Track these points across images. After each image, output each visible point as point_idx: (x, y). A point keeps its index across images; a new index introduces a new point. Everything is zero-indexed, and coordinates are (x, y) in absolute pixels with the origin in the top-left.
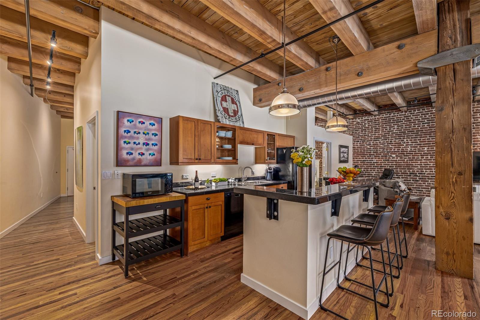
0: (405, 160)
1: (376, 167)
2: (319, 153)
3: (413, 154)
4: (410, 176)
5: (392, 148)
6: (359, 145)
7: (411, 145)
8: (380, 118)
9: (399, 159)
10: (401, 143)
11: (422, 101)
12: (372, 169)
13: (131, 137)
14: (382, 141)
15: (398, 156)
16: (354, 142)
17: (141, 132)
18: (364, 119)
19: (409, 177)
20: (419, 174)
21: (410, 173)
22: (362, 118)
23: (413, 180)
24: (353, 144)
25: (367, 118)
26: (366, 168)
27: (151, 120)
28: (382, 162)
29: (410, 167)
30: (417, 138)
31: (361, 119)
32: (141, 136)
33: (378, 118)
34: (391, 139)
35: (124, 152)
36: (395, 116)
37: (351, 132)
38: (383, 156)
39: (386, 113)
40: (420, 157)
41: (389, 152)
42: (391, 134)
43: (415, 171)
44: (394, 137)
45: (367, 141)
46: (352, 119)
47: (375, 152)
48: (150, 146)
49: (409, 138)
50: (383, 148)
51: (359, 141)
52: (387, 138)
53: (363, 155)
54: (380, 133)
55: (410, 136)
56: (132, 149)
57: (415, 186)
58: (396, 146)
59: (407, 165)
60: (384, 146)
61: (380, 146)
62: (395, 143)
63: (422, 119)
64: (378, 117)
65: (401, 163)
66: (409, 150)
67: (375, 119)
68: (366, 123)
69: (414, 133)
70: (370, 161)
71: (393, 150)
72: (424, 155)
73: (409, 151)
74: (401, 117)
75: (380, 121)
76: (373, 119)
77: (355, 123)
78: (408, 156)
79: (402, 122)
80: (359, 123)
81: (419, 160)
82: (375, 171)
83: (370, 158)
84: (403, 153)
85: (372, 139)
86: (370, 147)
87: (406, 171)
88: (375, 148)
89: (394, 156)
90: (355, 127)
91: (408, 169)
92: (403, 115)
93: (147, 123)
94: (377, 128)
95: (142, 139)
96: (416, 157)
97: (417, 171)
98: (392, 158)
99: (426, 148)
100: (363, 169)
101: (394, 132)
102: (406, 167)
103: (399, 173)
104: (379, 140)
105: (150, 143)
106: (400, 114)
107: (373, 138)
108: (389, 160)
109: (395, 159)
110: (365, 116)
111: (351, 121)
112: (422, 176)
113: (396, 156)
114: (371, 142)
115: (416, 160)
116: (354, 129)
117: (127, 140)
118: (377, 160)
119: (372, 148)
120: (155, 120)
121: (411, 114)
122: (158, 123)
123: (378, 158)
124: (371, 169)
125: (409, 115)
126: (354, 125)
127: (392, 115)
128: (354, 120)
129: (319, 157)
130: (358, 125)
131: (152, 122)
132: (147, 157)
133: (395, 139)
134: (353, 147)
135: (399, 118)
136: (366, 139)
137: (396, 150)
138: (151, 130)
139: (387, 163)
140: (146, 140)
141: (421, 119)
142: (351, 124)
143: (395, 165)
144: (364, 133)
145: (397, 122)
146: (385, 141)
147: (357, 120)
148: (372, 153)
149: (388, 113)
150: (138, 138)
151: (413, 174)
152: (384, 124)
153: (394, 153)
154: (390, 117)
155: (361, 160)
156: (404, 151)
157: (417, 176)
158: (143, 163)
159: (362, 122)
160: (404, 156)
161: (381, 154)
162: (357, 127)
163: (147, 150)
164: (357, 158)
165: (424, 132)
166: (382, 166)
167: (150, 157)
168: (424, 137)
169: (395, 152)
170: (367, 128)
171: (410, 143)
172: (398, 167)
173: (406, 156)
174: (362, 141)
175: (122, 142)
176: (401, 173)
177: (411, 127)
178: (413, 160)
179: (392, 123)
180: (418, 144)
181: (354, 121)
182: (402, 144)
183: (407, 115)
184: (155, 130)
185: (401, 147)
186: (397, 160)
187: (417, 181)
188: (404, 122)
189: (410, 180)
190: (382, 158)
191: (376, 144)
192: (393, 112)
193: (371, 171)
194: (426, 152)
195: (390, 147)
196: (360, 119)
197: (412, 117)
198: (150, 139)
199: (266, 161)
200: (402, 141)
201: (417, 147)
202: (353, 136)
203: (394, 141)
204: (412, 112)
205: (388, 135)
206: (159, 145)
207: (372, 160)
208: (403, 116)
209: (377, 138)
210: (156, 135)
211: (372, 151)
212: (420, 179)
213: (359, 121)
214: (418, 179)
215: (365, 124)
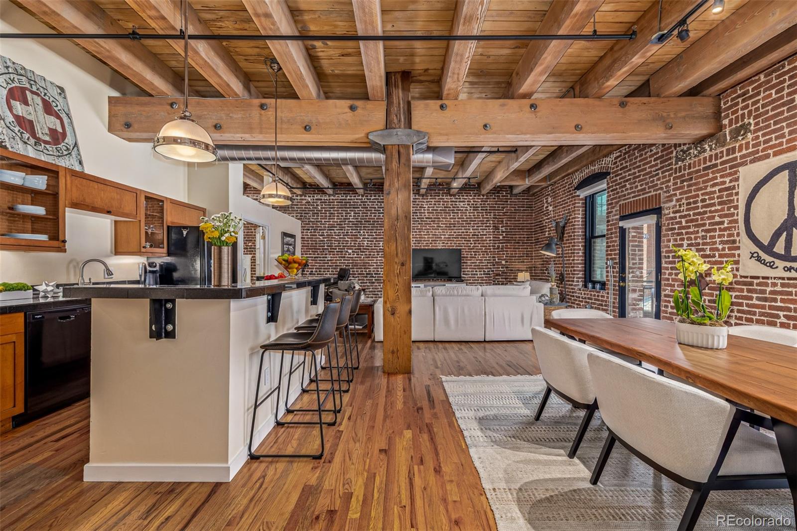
0: (361, 257)
1: (330, 266)
2: (250, 244)
3: (369, 249)
4: (367, 277)
5: (348, 241)
6: (309, 234)
7: (367, 238)
8: (336, 199)
9: (355, 256)
10: (357, 235)
11: (378, 185)
12: (326, 269)
14: (337, 231)
15: (354, 252)
16: (303, 230)
18: (316, 198)
19: (365, 279)
20: (375, 274)
21: (367, 274)
22: (313, 196)
23: (369, 283)
24: (302, 232)
25: (320, 198)
26: (318, 268)
28: (338, 260)
29: (366, 266)
30: (373, 230)
31: (312, 198)
33: (333, 199)
34: (347, 230)
36: (352, 199)
37: (299, 215)
38: (338, 252)
39: (341, 194)
40: (376, 253)
41: (345, 246)
42: (347, 222)
43: (371, 271)
44: (351, 227)
45: (320, 230)
46: (301, 196)
47: (329, 246)
49: (366, 230)
50: (338, 241)
51: (309, 230)
52: (343, 227)
53: (315, 249)
54: (335, 220)
55: (367, 227)
57: (371, 290)
58: (352, 238)
59: (363, 263)
60: (340, 238)
61: (335, 238)
62: (351, 235)
63: (378, 208)
64: (332, 197)
65: (357, 260)
66: (366, 244)
67: (330, 199)
68: (318, 203)
69: (370, 224)
70: (323, 257)
71: (349, 245)
72: (379, 252)
73: (366, 246)
74: (358, 202)
75: (336, 204)
76: (327, 199)
77: (304, 202)
78: (365, 252)
79: (359, 208)
80: (310, 202)
81: (375, 257)
82: (329, 271)
83: (323, 254)
84: (360, 248)
85: (325, 227)
86: (323, 238)
87: (362, 271)
88: (330, 241)
89: (350, 251)
90: (305, 208)
91: (364, 268)
92: (360, 199)
94: (332, 213)
96: (372, 253)
97: (373, 271)
98: (349, 254)
99: (381, 243)
100: (314, 270)
101: (351, 220)
102: (363, 266)
103: (356, 274)
104: (334, 230)
106: (357, 198)
107: (327, 226)
108: (345, 257)
109: (351, 256)
110: (317, 194)
111: (299, 198)
112: (378, 277)
113: (353, 252)
114: (325, 231)
115: (372, 257)
116: (304, 211)
118: (331, 257)
119: (326, 240)
121: (368, 199)
123: (333, 255)
124: (324, 269)
125: (366, 200)
126: (303, 205)
127: (348, 197)
128: (303, 197)
129: (250, 251)
130: (309, 205)
133: (352, 230)
134: (302, 238)
135: (355, 202)
136: (318, 227)
137: (352, 244)
139: (343, 261)
141: (376, 207)
142: (299, 202)
143: (351, 263)
144: (316, 219)
145: (353, 208)
146: (341, 231)
147: (307, 198)
148: (326, 247)
149: (344, 194)
151: (369, 274)
152: (340, 208)
153: (350, 248)
154: (346, 200)
155: (312, 257)
156: (361, 246)
157: (373, 277)
159: (313, 202)
160: (361, 252)
161: (336, 249)
162: (307, 208)
164: (307, 254)
165: (380, 224)
166: (337, 266)
168: (379, 230)
169: (351, 246)
170: (319, 211)
171: (367, 236)
172: (355, 266)
173: (363, 252)
174: (314, 229)
176: (358, 274)
177: (367, 216)
178: (369, 257)
179: (349, 208)
180: (374, 238)
181: (303, 199)
182: (359, 236)
183: (363, 200)
185: (358, 240)
186: (353, 257)
187: (373, 283)
188: (360, 209)
189: (366, 283)
190: (337, 254)
191: (330, 235)
192: (349, 194)
193: (325, 271)
194: (381, 247)
195: (347, 239)
196: (310, 197)
197: (368, 203)
199: (143, 250)
200: (359, 232)
201: (373, 241)
202: (302, 221)
203: (351, 232)
204: (369, 197)
205: (345, 224)
207: (326, 257)
208: (360, 201)
209: (331, 227)
211: (326, 245)
212: (376, 280)
213: (310, 200)
214: (374, 281)
215: (317, 205)
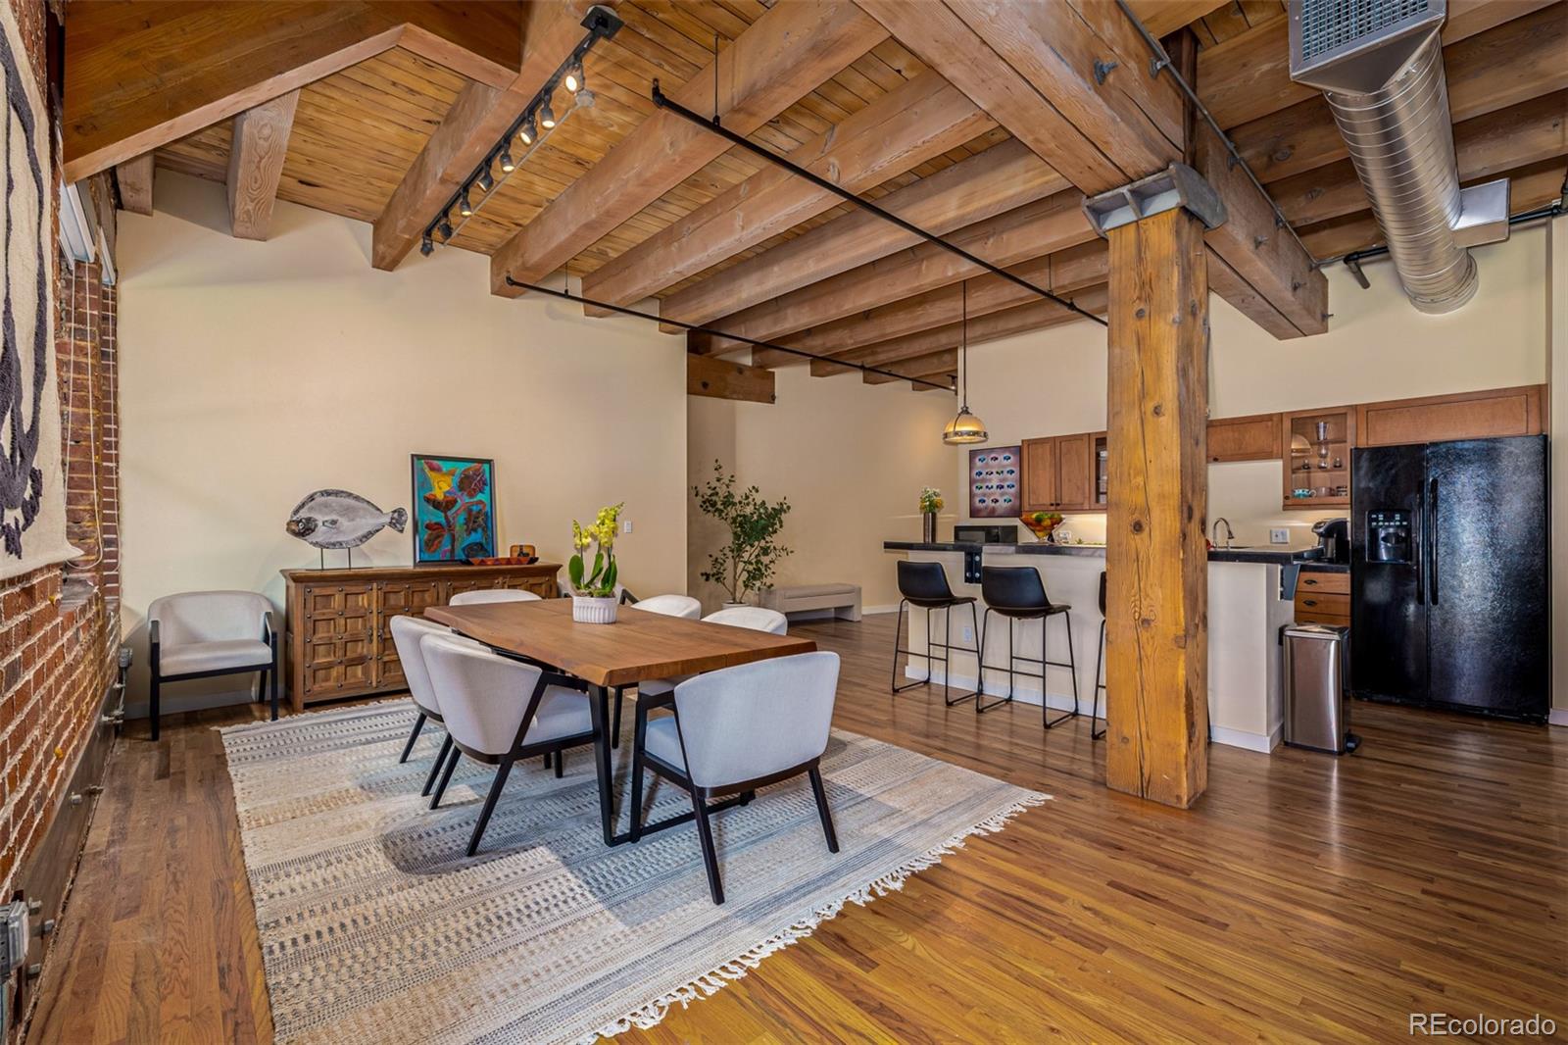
13: (983, 481)
17: (994, 471)
27: (1004, 452)
32: (995, 475)
35: (977, 500)
48: (1006, 489)
56: (984, 495)
93: (1001, 458)
95: (995, 481)
105: (1005, 485)
117: (979, 485)
120: (1010, 452)
122: (1014, 454)
131: (1007, 454)
132: (1002, 505)
138: (1004, 466)
140: (1001, 481)
150: (990, 480)
158: (998, 513)
163: (1002, 495)
167: (1006, 505)
175: (974, 488)
184: (1011, 465)
198: (1004, 480)
206: (1017, 486)
210: (1012, 472)
